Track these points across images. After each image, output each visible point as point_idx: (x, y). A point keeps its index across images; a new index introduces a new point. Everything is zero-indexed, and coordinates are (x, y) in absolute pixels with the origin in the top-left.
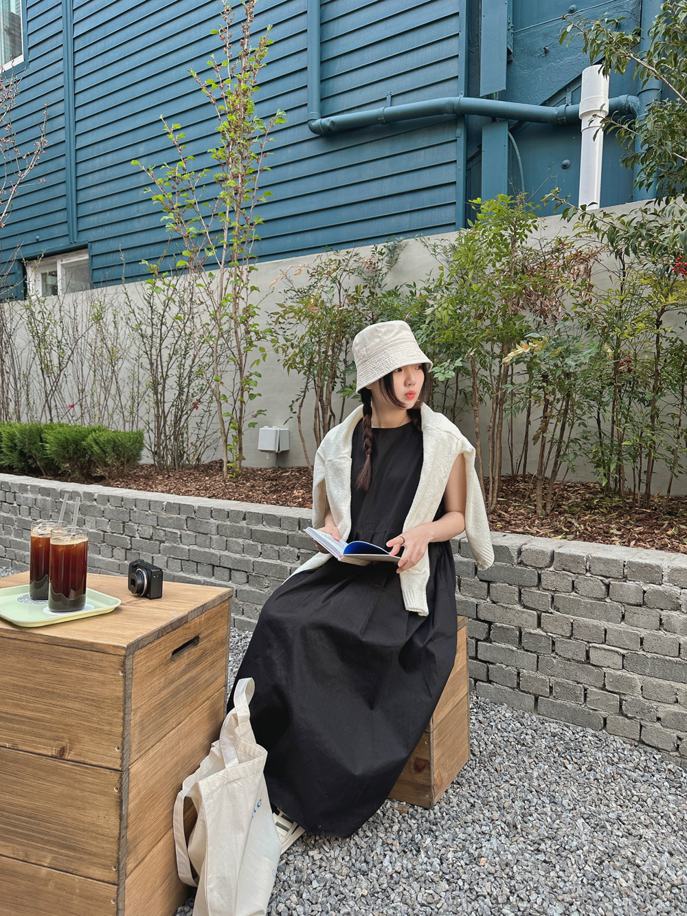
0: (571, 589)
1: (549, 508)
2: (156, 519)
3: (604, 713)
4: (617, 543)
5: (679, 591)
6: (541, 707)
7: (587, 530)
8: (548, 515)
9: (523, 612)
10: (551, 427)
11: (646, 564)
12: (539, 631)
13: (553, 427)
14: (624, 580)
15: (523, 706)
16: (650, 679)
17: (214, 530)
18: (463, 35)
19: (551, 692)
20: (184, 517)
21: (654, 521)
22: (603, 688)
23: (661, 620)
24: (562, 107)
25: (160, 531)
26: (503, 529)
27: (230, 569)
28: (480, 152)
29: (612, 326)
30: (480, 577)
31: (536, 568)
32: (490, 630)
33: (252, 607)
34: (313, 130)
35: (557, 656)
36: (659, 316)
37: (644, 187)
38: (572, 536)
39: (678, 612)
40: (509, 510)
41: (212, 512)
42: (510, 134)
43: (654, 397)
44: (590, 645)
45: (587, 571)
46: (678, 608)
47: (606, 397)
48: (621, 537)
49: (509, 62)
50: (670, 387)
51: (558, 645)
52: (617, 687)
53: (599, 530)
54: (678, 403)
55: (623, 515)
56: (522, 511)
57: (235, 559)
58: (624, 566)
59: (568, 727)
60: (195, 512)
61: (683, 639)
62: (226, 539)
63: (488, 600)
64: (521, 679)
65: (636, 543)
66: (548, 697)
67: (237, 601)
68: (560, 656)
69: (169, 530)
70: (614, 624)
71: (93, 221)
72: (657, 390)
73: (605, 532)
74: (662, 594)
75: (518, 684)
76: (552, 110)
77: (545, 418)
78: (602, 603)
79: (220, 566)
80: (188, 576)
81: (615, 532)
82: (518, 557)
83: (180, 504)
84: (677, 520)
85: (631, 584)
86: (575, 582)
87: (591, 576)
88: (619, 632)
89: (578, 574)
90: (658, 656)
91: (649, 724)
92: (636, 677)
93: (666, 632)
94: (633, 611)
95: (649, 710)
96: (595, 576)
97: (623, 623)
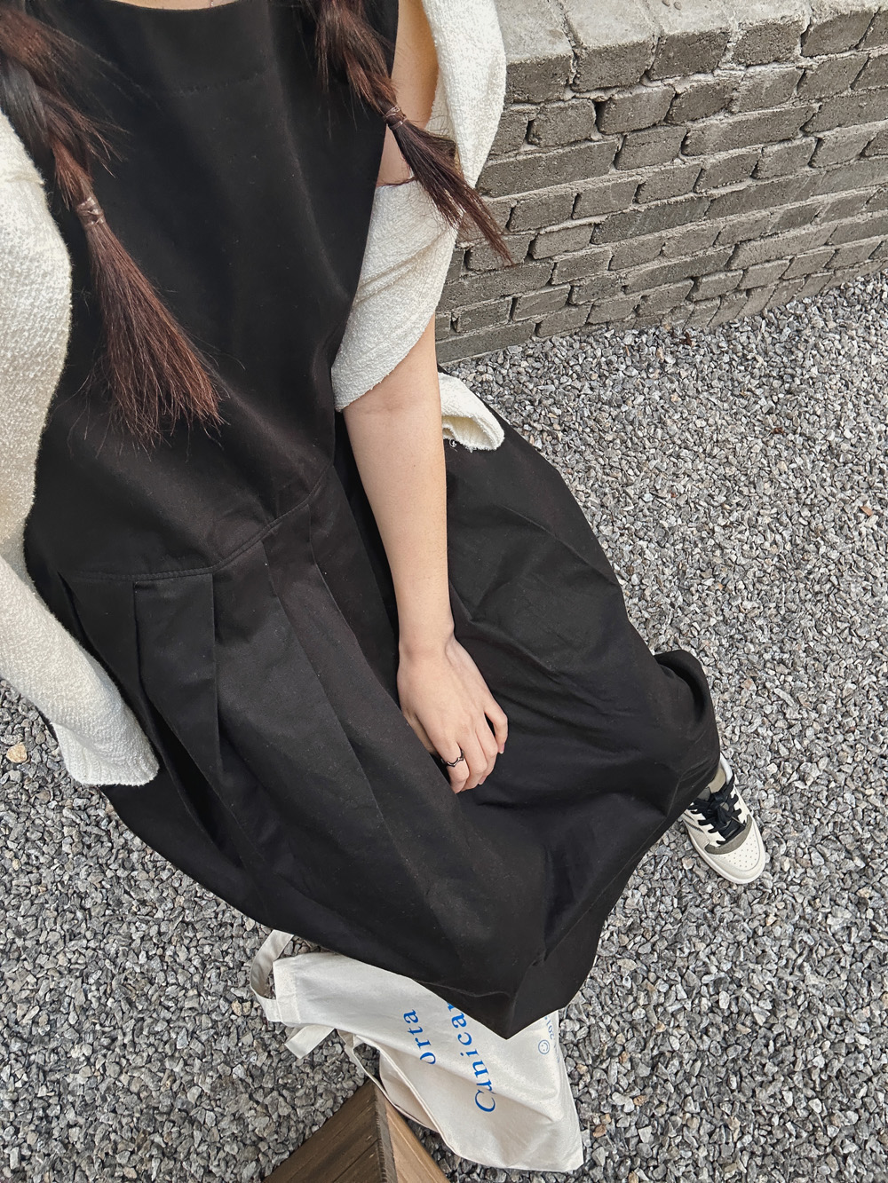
3: (537, 319)
5: (742, 74)
16: (631, 240)
22: (548, 285)
23: (686, 138)
39: (723, 115)
46: (726, 107)
61: (711, 161)
70: (597, 179)
74: (710, 90)
85: (656, 88)
86: (535, 123)
87: (574, 97)
88: (604, 191)
89: (548, 101)
90: (659, 202)
91: (607, 300)
92: (609, 248)
93: (685, 158)
94: (640, 141)
95: (613, 283)
96: (582, 96)
97: (613, 170)
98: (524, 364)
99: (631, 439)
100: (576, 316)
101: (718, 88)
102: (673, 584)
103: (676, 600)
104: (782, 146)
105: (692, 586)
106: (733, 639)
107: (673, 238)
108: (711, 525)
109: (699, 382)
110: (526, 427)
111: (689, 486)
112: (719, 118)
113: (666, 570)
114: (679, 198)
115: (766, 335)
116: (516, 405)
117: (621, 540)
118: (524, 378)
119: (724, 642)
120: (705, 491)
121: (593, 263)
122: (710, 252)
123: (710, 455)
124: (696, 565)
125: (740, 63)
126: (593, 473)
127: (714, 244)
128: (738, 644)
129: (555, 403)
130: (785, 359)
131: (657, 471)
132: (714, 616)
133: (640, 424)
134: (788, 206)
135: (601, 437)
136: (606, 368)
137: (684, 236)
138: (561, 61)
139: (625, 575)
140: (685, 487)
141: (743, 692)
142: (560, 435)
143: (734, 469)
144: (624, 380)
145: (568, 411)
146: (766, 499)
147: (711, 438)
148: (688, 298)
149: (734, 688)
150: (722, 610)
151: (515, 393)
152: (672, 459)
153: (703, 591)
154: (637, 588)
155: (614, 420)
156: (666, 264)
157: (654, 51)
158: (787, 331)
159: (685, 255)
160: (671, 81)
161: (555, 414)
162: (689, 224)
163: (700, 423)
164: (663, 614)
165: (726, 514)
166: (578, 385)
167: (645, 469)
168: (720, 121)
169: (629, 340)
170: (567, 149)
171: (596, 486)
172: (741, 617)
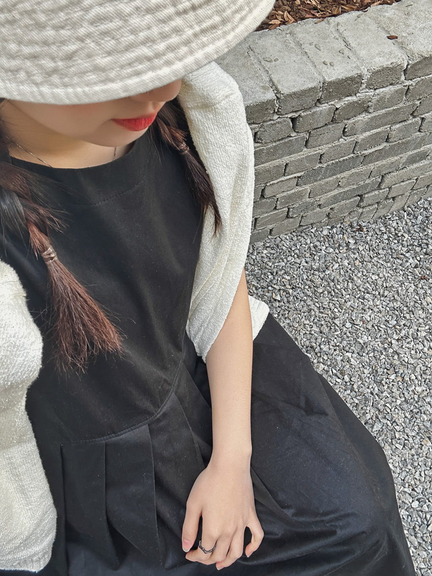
5: (372, 94)
16: (320, 182)
23: (345, 128)
61: (361, 137)
85: (324, 107)
86: (258, 133)
87: (279, 117)
88: (301, 160)
89: (264, 122)
90: (334, 161)
91: (310, 213)
92: (308, 187)
93: (346, 138)
94: (318, 133)
95: (312, 204)
96: (283, 116)
97: (305, 149)
98: (265, 252)
99: (334, 290)
100: (293, 223)
101: (360, 102)
102: (370, 379)
103: (374, 390)
104: (401, 124)
105: (382, 380)
106: (413, 412)
107: (345, 177)
108: (389, 339)
109: (371, 252)
110: (270, 288)
111: (372, 316)
112: (362, 116)
113: (366, 371)
114: (345, 158)
115: (408, 221)
116: (263, 275)
117: (335, 353)
118: (266, 260)
119: (407, 415)
120: (383, 318)
121: (299, 195)
122: (368, 181)
123: (383, 296)
124: (383, 366)
125: (371, 89)
126: (313, 313)
127: (369, 177)
128: (416, 416)
129: (285, 273)
130: (421, 235)
131: (352, 309)
132: (399, 398)
133: (338, 281)
134: (410, 153)
135: (315, 291)
136: (314, 249)
137: (351, 176)
138: (270, 102)
139: (340, 376)
140: (370, 316)
141: (423, 448)
142: (291, 291)
143: (399, 303)
144: (325, 255)
145: (294, 277)
146: (421, 321)
147: (382, 286)
148: (358, 206)
149: (417, 445)
150: (404, 394)
151: (261, 269)
152: (360, 300)
153: (390, 383)
154: (348, 384)
155: (322, 280)
156: (342, 191)
157: (321, 90)
158: (420, 218)
159: (353, 185)
160: (333, 103)
161: (286, 279)
162: (353, 170)
163: (374, 277)
164: (366, 399)
165: (398, 331)
166: (298, 261)
167: (345, 308)
168: (363, 117)
169: (325, 232)
170: (278, 143)
171: (316, 320)
172: (416, 397)
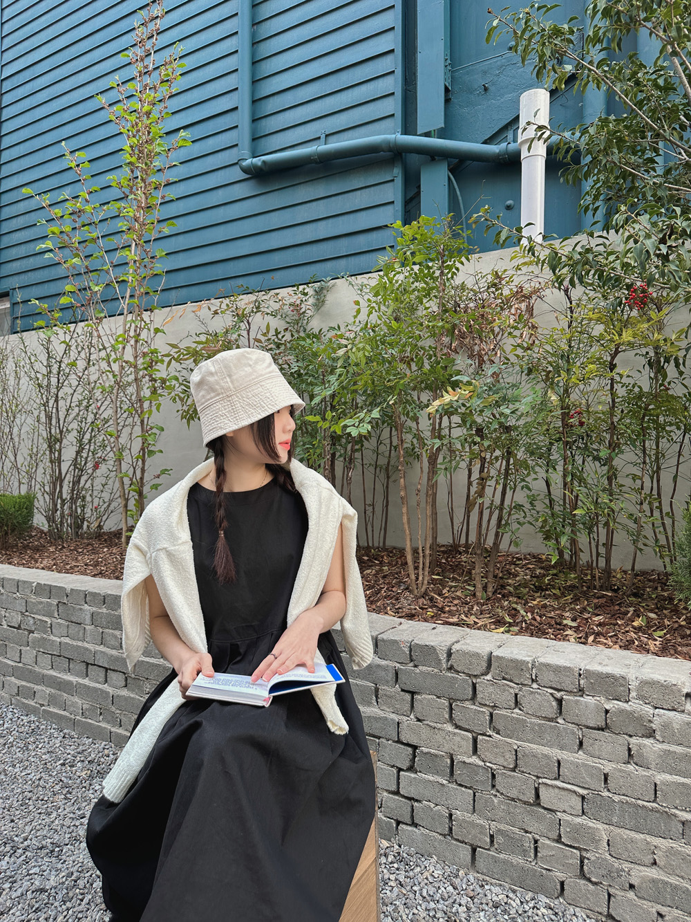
0: (513, 705)
1: (490, 589)
2: (24, 604)
3: (559, 875)
4: (572, 639)
5: (652, 712)
6: (480, 863)
7: (535, 620)
8: (488, 599)
9: (455, 734)
10: (489, 491)
11: (608, 674)
12: (474, 760)
13: (492, 492)
14: (580, 693)
15: (456, 859)
16: (619, 830)
17: (88, 620)
18: (399, 72)
19: (492, 841)
20: (55, 602)
21: (617, 607)
22: (559, 840)
23: (629, 750)
24: (504, 145)
25: (29, 618)
26: (435, 618)
27: (107, 669)
28: (418, 194)
29: (557, 370)
30: (401, 685)
31: (469, 675)
32: (414, 756)
33: (130, 718)
34: (245, 170)
35: (498, 794)
36: (613, 358)
37: (590, 213)
38: (516, 629)
39: (651, 740)
40: (444, 592)
41: (87, 597)
42: (450, 174)
43: (610, 454)
44: (540, 781)
45: (533, 681)
46: (651, 734)
47: (555, 456)
48: (577, 629)
49: (447, 101)
50: (629, 443)
51: (498, 779)
52: (575, 840)
53: (550, 619)
54: (639, 461)
55: (579, 599)
56: (459, 594)
57: (112, 656)
58: (580, 675)
59: (514, 892)
60: (67, 596)
61: (661, 778)
62: (101, 630)
63: (412, 716)
64: (454, 823)
65: (595, 638)
66: (488, 850)
67: (113, 709)
68: (502, 794)
69: (39, 617)
70: (569, 754)
71: (16, 267)
72: (613, 446)
73: (557, 624)
74: (630, 715)
75: (451, 829)
76: (494, 149)
77: (483, 480)
78: (553, 724)
79: (95, 665)
80: (59, 675)
81: (568, 622)
82: (448, 661)
83: (50, 586)
84: (644, 605)
85: (590, 700)
86: (519, 696)
89: (523, 685)
90: (628, 799)
91: (620, 893)
92: (601, 828)
93: (637, 767)
94: (592, 736)
95: (619, 873)
96: (544, 689)
97: (580, 752)
101: (637, 716)
107: (660, 849)
121: (592, 837)
137: (670, 853)
138: (524, 663)
156: (666, 880)
159: (683, 879)
160: (598, 698)
162: (670, 841)
